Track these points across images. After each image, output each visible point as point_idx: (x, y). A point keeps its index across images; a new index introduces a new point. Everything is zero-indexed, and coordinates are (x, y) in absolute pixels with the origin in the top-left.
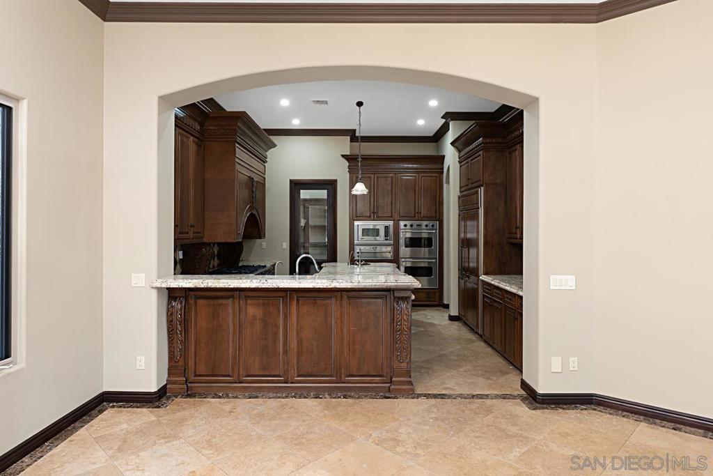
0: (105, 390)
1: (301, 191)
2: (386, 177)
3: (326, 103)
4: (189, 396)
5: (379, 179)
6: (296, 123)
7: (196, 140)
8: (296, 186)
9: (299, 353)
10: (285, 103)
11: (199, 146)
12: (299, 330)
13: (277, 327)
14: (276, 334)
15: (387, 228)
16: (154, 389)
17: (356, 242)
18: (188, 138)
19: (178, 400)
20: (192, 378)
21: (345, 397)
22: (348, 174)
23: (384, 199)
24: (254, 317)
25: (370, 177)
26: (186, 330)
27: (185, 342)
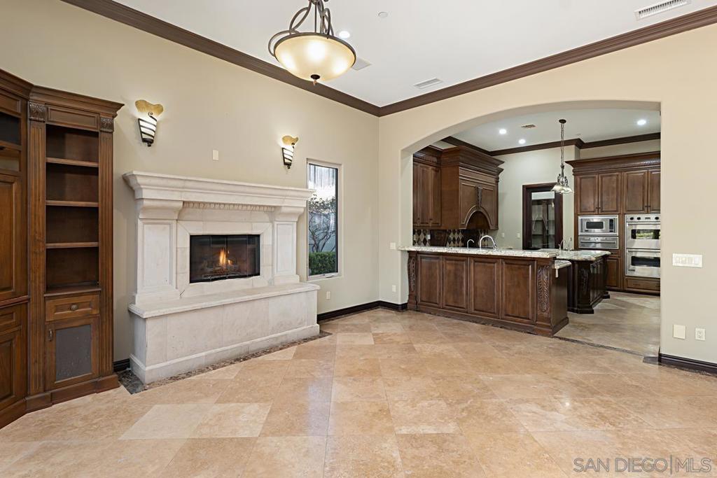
0: (380, 300)
1: (533, 193)
2: (610, 176)
3: (534, 126)
4: (417, 311)
5: (604, 179)
6: (522, 142)
7: (434, 168)
8: (528, 190)
9: (475, 296)
10: (503, 132)
11: (436, 171)
12: (475, 281)
13: (462, 278)
14: (462, 283)
15: (611, 221)
16: (399, 303)
17: (580, 233)
18: (427, 168)
19: (411, 311)
20: (419, 302)
21: (501, 327)
22: (573, 176)
23: (608, 195)
24: (450, 271)
25: (594, 177)
26: (417, 275)
27: (416, 282)
